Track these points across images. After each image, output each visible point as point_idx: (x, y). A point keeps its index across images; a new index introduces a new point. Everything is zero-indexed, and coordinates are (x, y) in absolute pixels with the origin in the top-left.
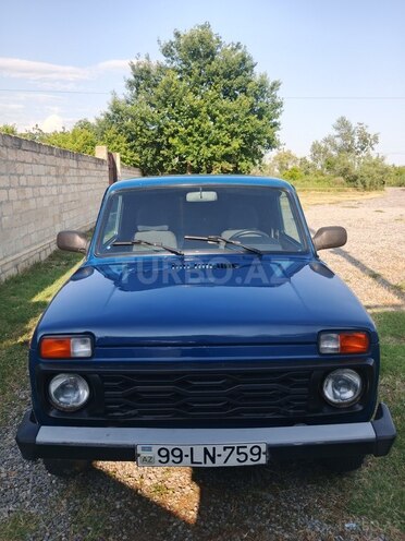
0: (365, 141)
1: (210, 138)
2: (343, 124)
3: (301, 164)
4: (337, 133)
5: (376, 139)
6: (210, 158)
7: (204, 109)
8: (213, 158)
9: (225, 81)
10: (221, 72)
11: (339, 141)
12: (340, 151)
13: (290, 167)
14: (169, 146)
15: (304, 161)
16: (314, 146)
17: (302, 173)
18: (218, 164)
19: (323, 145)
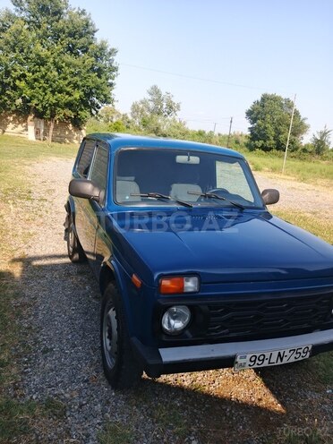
0: (171, 107)
1: (54, 86)
2: (155, 91)
3: (123, 119)
4: (150, 98)
5: (178, 107)
6: (54, 104)
7: (51, 60)
8: (57, 105)
9: (70, 39)
10: (67, 31)
11: (151, 105)
12: (152, 112)
13: (114, 120)
14: (15, 88)
15: (125, 117)
16: (134, 106)
17: (124, 127)
18: (61, 111)
19: (141, 106)
